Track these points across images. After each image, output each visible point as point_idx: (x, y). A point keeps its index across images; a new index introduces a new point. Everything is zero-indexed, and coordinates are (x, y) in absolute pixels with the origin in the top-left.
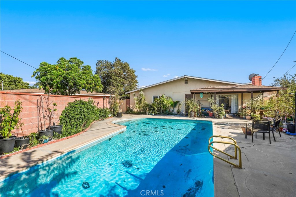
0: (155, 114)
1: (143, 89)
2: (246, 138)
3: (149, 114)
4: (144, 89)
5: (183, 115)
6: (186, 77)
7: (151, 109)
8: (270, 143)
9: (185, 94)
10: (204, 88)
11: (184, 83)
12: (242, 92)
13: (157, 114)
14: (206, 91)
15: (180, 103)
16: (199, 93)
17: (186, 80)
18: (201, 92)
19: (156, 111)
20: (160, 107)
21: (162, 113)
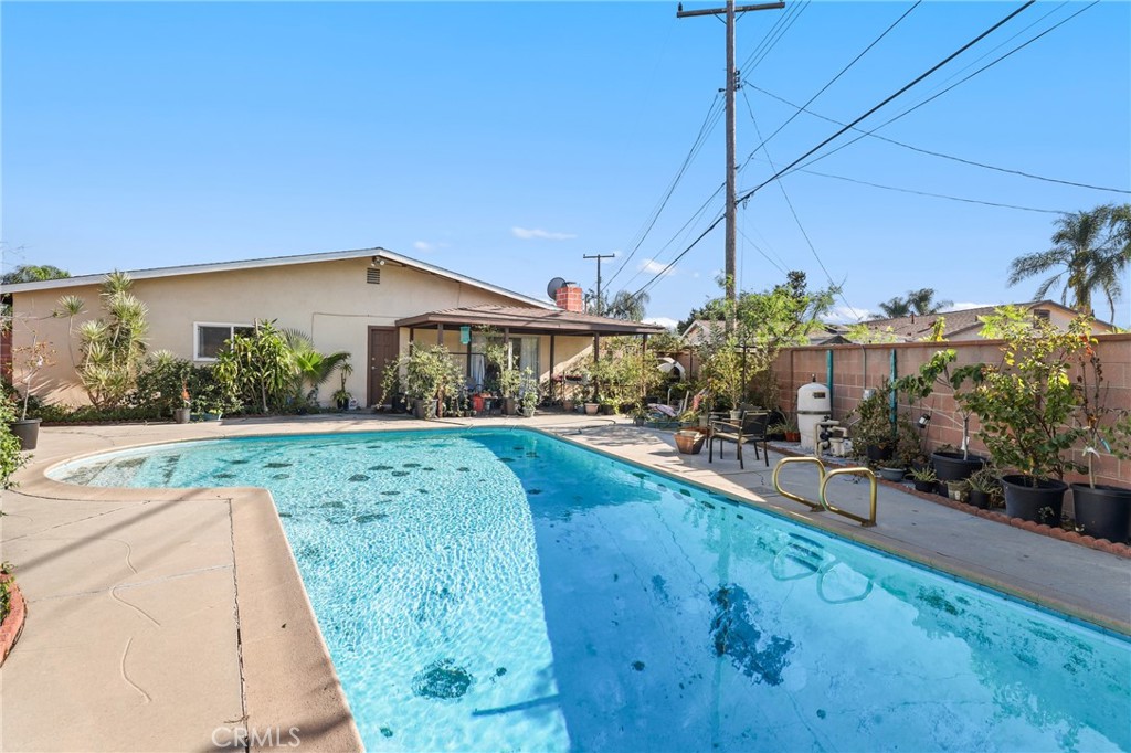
0: (229, 417)
1: (128, 278)
2: (711, 461)
3: (194, 419)
4: (136, 282)
5: (359, 413)
6: (381, 253)
7: (204, 394)
8: (767, 465)
9: (369, 327)
10: (465, 309)
11: (363, 275)
12: (552, 333)
13: (238, 414)
14: (484, 322)
15: (347, 361)
16: (456, 327)
17: (374, 268)
18: (463, 325)
19: (234, 399)
20: (257, 380)
21: (267, 409)
